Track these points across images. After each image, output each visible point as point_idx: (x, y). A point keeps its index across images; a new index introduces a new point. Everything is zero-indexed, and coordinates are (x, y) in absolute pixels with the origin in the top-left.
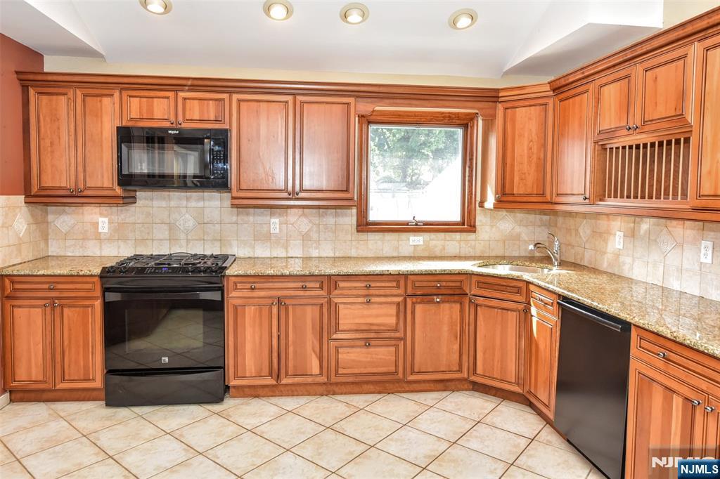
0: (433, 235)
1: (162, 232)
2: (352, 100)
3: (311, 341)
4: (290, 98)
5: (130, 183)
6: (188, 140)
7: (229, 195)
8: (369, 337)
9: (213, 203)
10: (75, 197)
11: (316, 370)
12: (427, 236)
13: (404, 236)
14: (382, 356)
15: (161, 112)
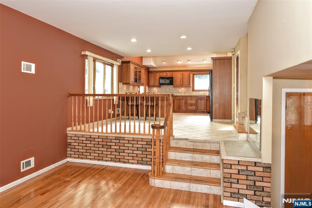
0: (205, 92)
1: (164, 91)
2: (190, 72)
3: (184, 105)
4: (181, 72)
5: (161, 84)
6: (168, 78)
7: (173, 86)
8: (191, 105)
9: (171, 87)
10: (154, 86)
11: (184, 109)
12: (203, 92)
13: (200, 92)
14: (193, 108)
15: (164, 75)
